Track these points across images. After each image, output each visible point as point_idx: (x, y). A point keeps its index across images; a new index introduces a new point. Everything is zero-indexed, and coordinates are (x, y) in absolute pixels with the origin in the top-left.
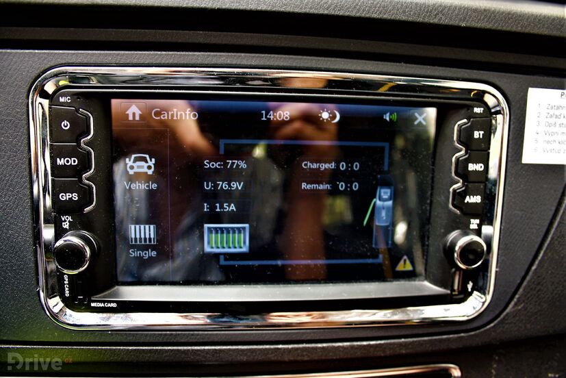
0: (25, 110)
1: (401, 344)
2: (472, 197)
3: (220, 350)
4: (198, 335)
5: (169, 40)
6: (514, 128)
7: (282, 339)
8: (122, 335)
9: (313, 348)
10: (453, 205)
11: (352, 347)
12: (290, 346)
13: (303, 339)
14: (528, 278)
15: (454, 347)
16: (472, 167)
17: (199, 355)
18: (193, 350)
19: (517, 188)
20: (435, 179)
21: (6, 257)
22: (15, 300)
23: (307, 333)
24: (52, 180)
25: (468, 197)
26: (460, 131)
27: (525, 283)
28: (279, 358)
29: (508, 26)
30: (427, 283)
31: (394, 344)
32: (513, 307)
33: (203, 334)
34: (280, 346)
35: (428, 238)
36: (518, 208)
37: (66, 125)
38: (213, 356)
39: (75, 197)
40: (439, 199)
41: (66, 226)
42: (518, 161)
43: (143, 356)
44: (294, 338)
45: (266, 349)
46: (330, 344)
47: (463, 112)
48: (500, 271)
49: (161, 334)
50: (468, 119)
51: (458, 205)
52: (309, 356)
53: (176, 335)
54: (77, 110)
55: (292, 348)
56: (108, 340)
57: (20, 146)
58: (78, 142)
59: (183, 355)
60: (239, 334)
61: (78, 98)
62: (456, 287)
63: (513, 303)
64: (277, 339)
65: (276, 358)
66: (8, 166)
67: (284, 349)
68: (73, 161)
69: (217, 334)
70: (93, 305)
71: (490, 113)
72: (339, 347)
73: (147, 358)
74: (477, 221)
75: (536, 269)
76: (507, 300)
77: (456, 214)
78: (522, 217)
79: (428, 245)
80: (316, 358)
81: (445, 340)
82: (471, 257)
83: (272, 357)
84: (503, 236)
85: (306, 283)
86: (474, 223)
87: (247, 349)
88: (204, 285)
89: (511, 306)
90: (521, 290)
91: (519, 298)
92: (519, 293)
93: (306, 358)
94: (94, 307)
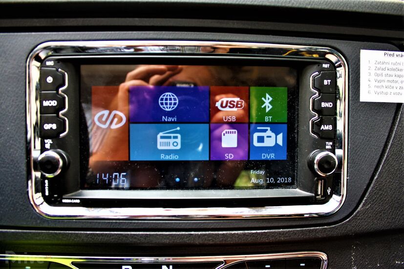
0: (24, 70)
1: (280, 233)
2: (325, 126)
3: (150, 235)
4: (135, 223)
5: (116, 24)
6: (352, 77)
7: (194, 227)
8: (83, 223)
9: (216, 234)
10: (313, 132)
11: (244, 234)
12: (200, 233)
13: (208, 227)
14: (372, 185)
15: (320, 236)
16: (324, 105)
17: (135, 238)
18: (131, 234)
19: (357, 119)
20: (299, 115)
21: (8, 167)
22: (12, 197)
23: (212, 223)
24: (41, 116)
25: (323, 126)
26: (314, 80)
27: (370, 189)
28: (192, 242)
29: (340, 7)
30: (298, 190)
31: (275, 232)
32: (362, 207)
33: (138, 223)
34: (193, 233)
35: (297, 157)
36: (359, 134)
37: (50, 80)
38: (145, 239)
39: (54, 126)
40: (302, 129)
41: (47, 146)
42: (356, 100)
43: (97, 238)
44: (202, 226)
45: (182, 234)
46: (229, 232)
47: (315, 67)
48: (350, 179)
49: (109, 222)
50: (319, 72)
51: (316, 131)
52: (213, 241)
53: (120, 223)
54: (57, 70)
55: (201, 234)
56: (74, 226)
57: (20, 94)
58: (57, 90)
59: (124, 238)
60: (163, 223)
61: (58, 62)
62: (319, 193)
63: (362, 204)
64: (190, 227)
65: (190, 241)
66: (12, 107)
67: (196, 235)
68: (54, 103)
69: (147, 223)
70: (64, 201)
71: (334, 66)
72: (234, 234)
73: (100, 240)
74: (331, 143)
75: (377, 179)
76: (357, 201)
77: (315, 138)
78: (363, 140)
79: (297, 163)
80: (219, 242)
81: (313, 230)
83: (187, 241)
84: (350, 154)
86: (329, 144)
87: (169, 234)
88: (140, 190)
89: (361, 206)
90: (367, 194)
91: (366, 200)
92: (366, 196)
93: (211, 242)
94: (64, 203)
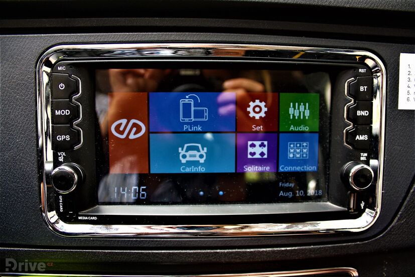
0: (34, 76)
1: (310, 250)
2: (361, 136)
3: (173, 253)
4: (157, 241)
5: (135, 24)
6: (390, 83)
7: (220, 244)
8: (100, 241)
9: (243, 252)
10: (347, 142)
11: (273, 252)
12: (226, 251)
13: (235, 245)
14: (408, 199)
15: (352, 253)
16: (359, 113)
17: (157, 257)
18: (153, 253)
19: (395, 129)
20: (332, 124)
21: (19, 182)
22: (24, 215)
23: (239, 240)
24: (52, 126)
25: (358, 136)
26: (349, 86)
27: (406, 203)
28: (218, 260)
29: (381, 6)
30: (329, 203)
31: (306, 249)
32: (397, 222)
33: (160, 241)
34: (218, 251)
35: (329, 170)
36: (396, 144)
37: (62, 86)
38: (168, 257)
39: (68, 138)
40: (336, 138)
41: (61, 159)
42: (394, 108)
43: (116, 257)
44: (229, 244)
45: (208, 252)
46: (257, 250)
47: (351, 72)
48: (386, 193)
49: (129, 241)
50: (355, 77)
51: (350, 142)
52: (240, 259)
53: (140, 241)
54: (70, 76)
55: (227, 252)
56: (90, 245)
57: (30, 102)
58: (70, 98)
59: (146, 257)
60: (187, 241)
61: (71, 67)
62: (352, 207)
63: (397, 218)
64: (216, 245)
65: (215, 260)
66: (21, 116)
67: (222, 253)
68: (67, 112)
69: (170, 241)
70: (80, 218)
71: (371, 73)
72: (263, 251)
73: (119, 259)
74: (366, 155)
75: (413, 192)
76: (392, 216)
77: (349, 149)
78: (400, 151)
79: (329, 174)
80: (246, 260)
81: (344, 247)
82: (362, 180)
83: (212, 259)
84: (386, 165)
85: (238, 204)
86: (364, 156)
87: (193, 253)
88: (162, 205)
89: (395, 221)
90: (403, 208)
91: (401, 214)
92: (401, 210)
93: (238, 261)
94: (81, 220)
